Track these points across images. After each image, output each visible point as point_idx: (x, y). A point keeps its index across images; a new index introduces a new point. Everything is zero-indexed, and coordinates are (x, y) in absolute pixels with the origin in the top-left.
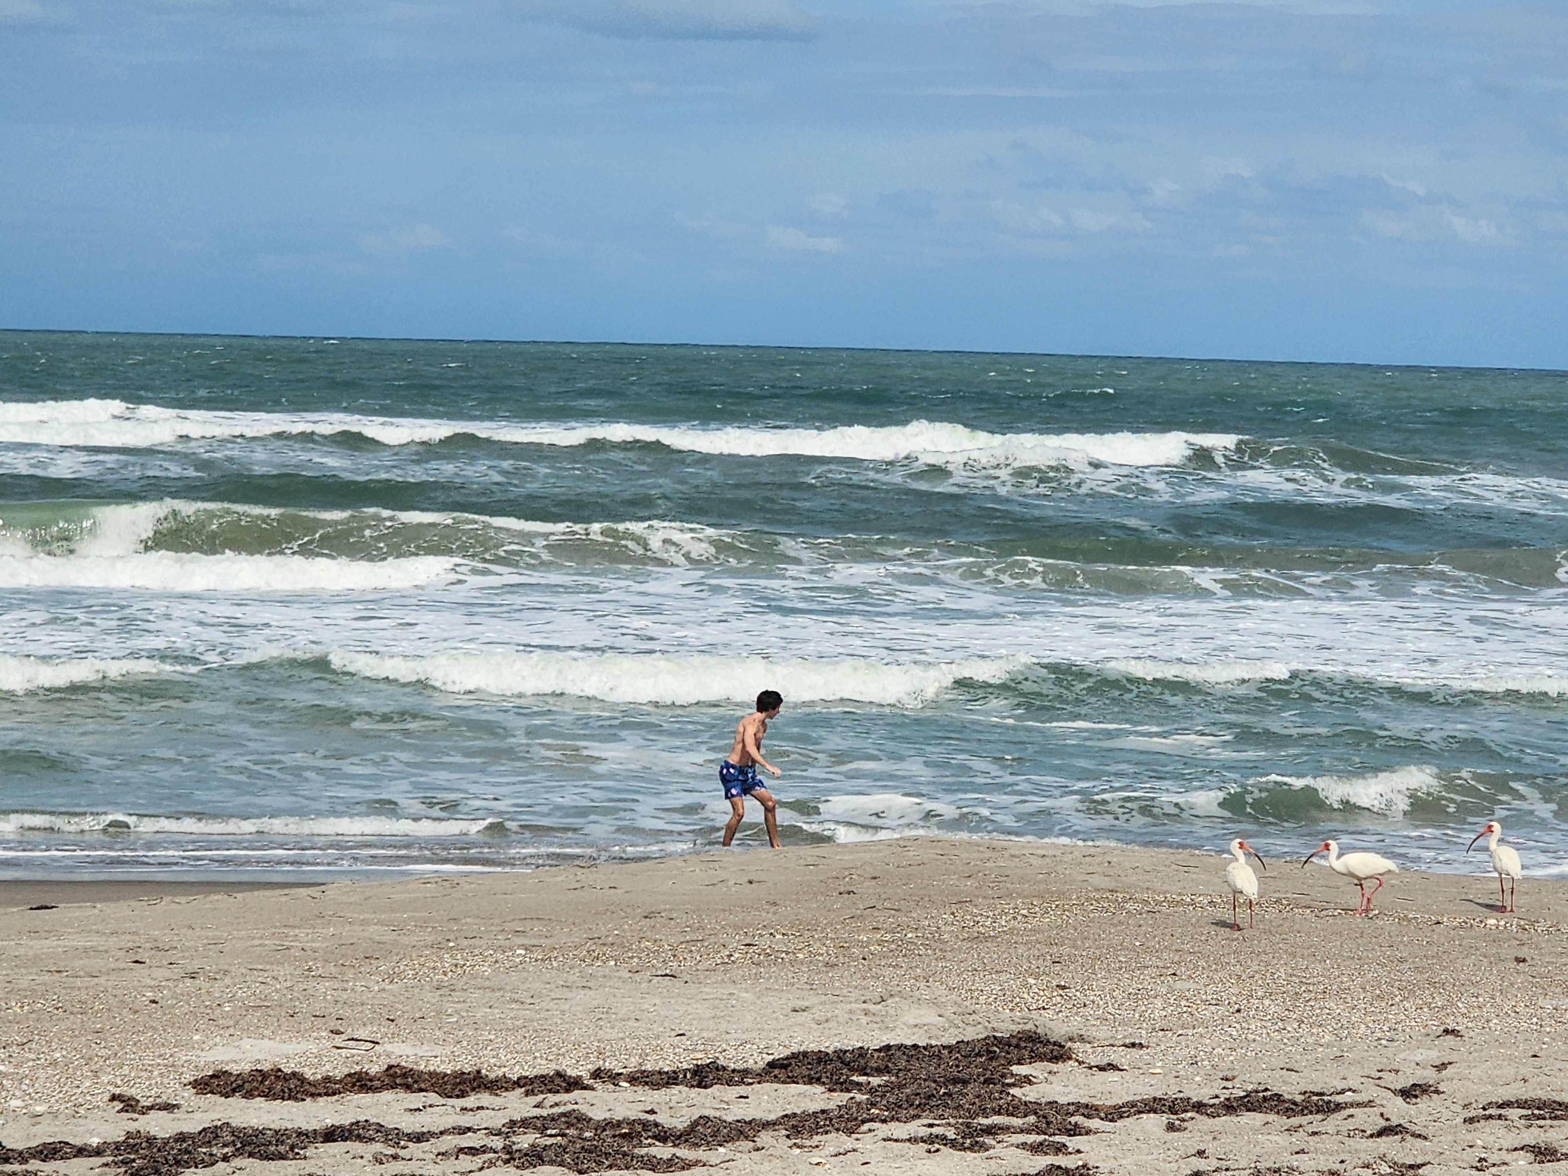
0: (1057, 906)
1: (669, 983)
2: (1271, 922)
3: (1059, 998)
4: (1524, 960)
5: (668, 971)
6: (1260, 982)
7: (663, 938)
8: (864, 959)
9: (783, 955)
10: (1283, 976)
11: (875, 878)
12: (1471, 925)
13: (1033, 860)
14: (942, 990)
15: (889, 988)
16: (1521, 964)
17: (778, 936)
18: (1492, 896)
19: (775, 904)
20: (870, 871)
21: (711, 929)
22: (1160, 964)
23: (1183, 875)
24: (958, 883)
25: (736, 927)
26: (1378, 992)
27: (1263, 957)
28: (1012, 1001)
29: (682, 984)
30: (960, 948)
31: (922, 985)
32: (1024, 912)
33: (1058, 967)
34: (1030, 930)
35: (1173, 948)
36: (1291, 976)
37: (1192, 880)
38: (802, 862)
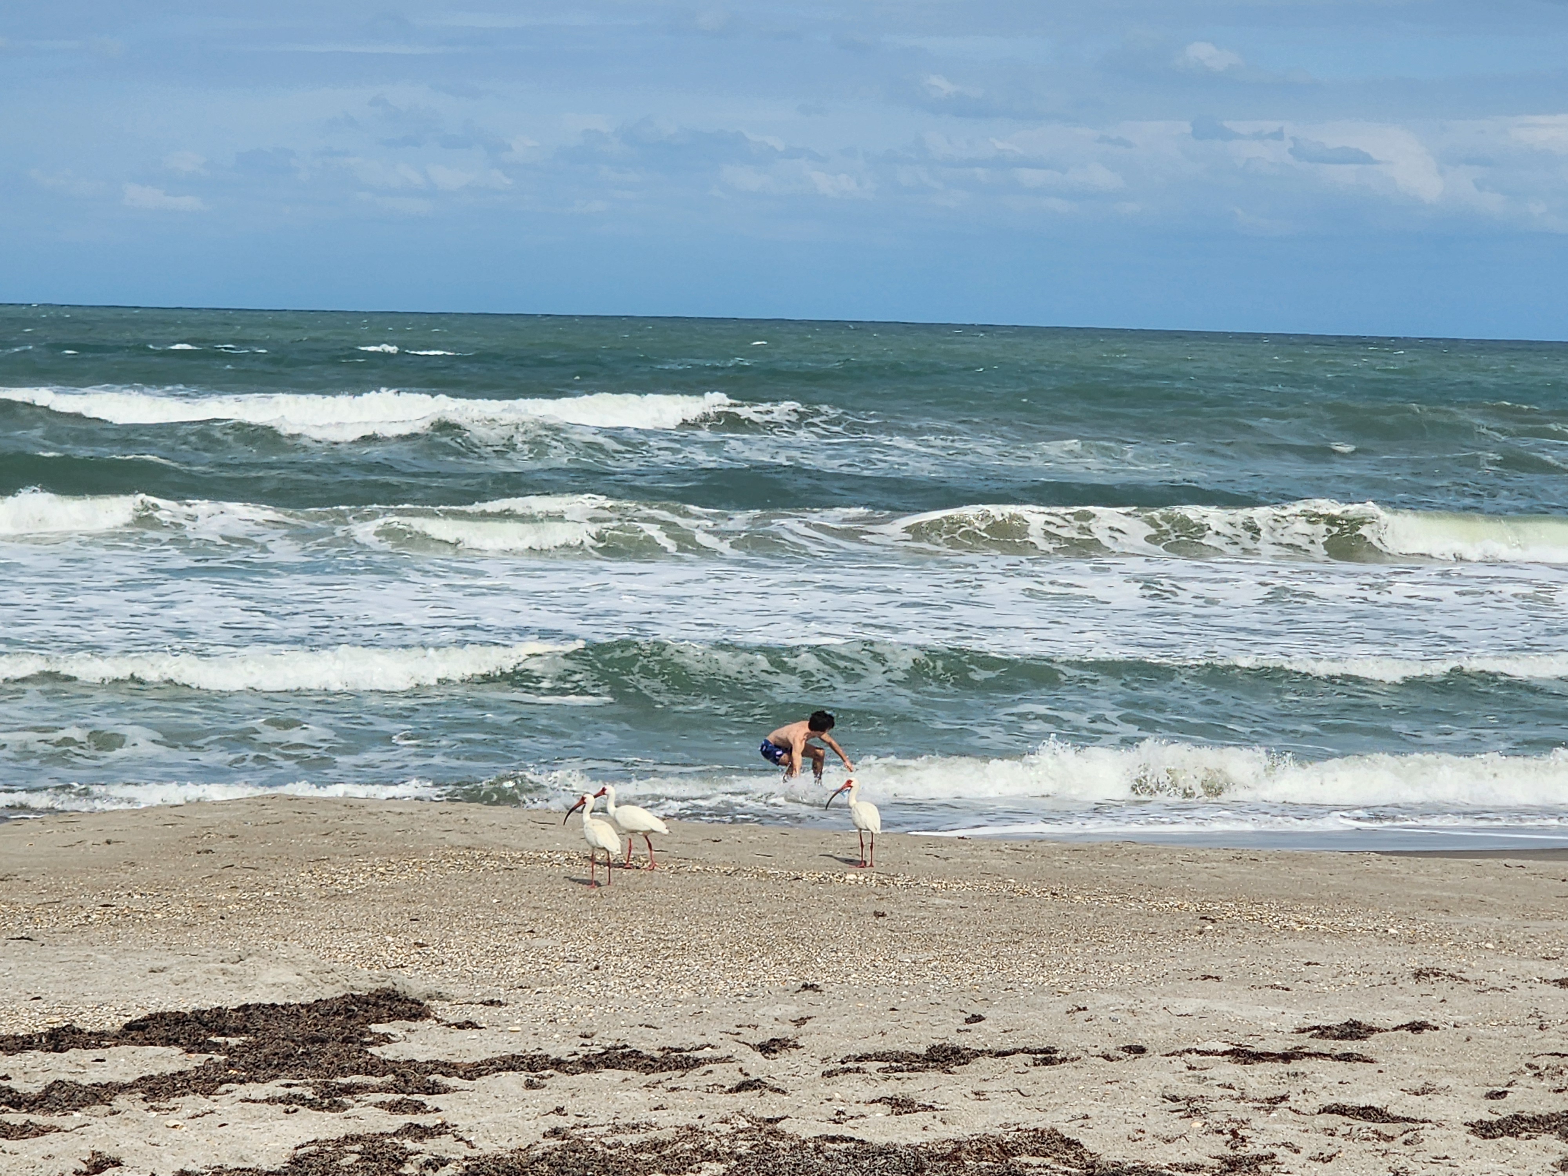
0: (414, 863)
1: (26, 946)
2: (628, 878)
3: (417, 956)
4: (883, 915)
5: (24, 934)
6: (618, 939)
7: (20, 900)
8: (222, 918)
9: (141, 915)
10: (642, 933)
11: (233, 837)
12: (831, 881)
13: (390, 818)
14: (298, 949)
15: (247, 947)
16: (881, 919)
17: (136, 897)
18: (851, 851)
19: (132, 864)
20: (228, 830)
21: (69, 890)
22: (518, 921)
23: (539, 832)
24: (315, 841)
25: (95, 888)
26: (736, 948)
27: (621, 914)
28: (370, 959)
29: (39, 947)
30: (317, 908)
31: (280, 943)
32: (382, 870)
33: (416, 925)
34: (388, 888)
35: (531, 905)
36: (649, 932)
37: (550, 837)
38: (161, 822)
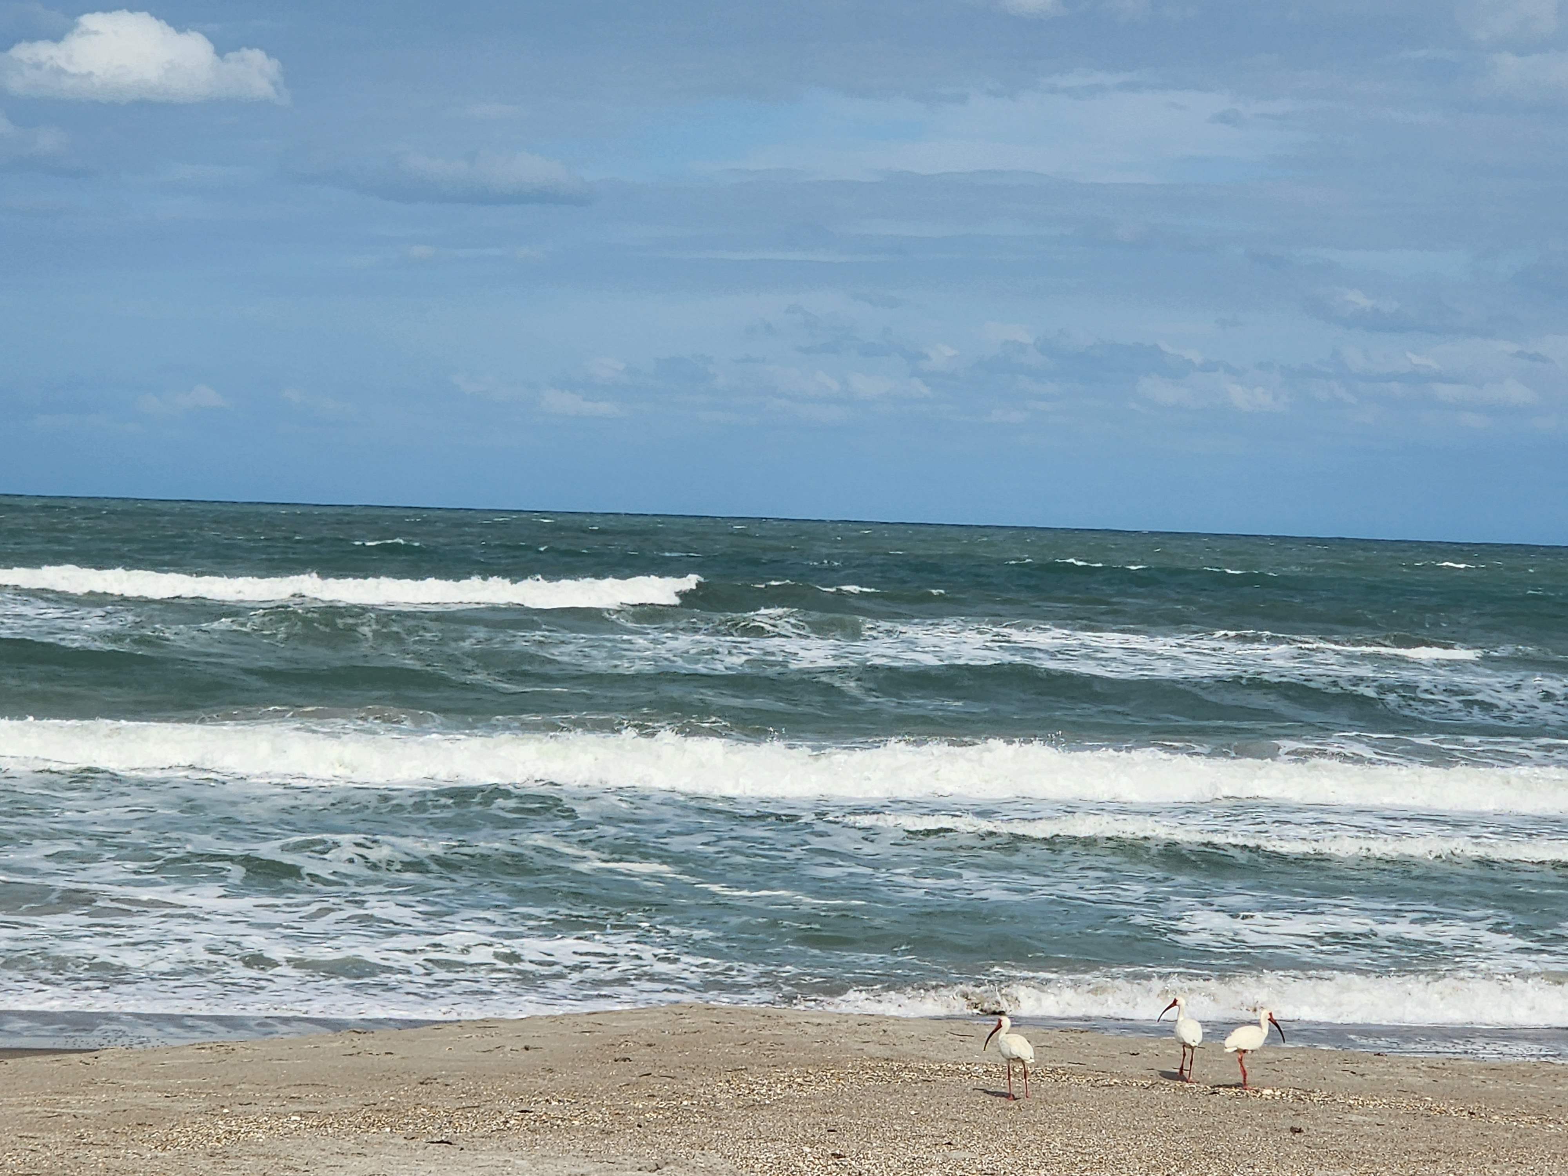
0: (832, 1074)
1: (445, 1150)
2: (1046, 1091)
3: (834, 1167)
4: (1300, 1131)
5: (443, 1138)
6: (1036, 1152)
7: (440, 1104)
8: (640, 1126)
9: (559, 1122)
10: (1059, 1146)
11: (650, 1045)
12: (1247, 1096)
13: (809, 1029)
14: (716, 1158)
15: (664, 1156)
16: (1297, 1135)
17: (554, 1103)
18: (1268, 1066)
19: (551, 1070)
20: (645, 1038)
21: (488, 1095)
22: (936, 1133)
23: (957, 1046)
24: (733, 1051)
25: (513, 1094)
26: (1153, 1162)
27: (1039, 1127)
28: (787, 1170)
29: (458, 1151)
30: (735, 1117)
31: (698, 1152)
32: (799, 1080)
33: (833, 1136)
34: (806, 1098)
35: (949, 1117)
36: (1067, 1146)
37: (968, 1049)
38: (578, 1029)
